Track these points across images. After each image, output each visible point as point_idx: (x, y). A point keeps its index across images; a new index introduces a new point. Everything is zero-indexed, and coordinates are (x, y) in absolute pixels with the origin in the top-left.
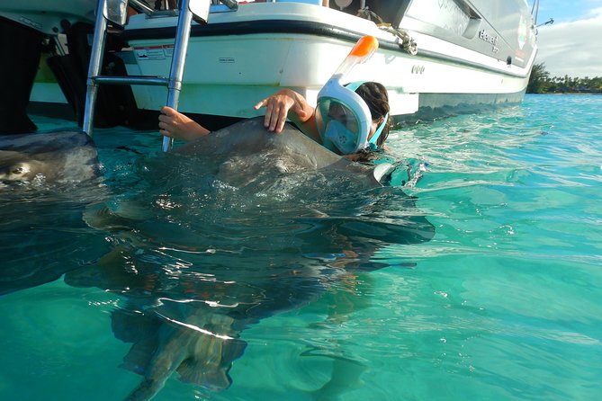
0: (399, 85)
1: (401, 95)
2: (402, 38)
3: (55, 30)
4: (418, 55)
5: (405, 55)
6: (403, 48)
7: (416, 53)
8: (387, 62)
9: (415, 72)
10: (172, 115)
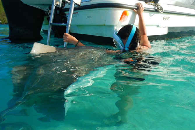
0: (157, 24)
1: (158, 28)
2: (157, 7)
3: (47, 9)
4: (164, 13)
5: (158, 13)
6: (157, 11)
7: (163, 12)
8: (151, 16)
9: (165, 19)
10: (67, 35)
